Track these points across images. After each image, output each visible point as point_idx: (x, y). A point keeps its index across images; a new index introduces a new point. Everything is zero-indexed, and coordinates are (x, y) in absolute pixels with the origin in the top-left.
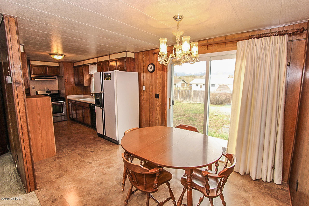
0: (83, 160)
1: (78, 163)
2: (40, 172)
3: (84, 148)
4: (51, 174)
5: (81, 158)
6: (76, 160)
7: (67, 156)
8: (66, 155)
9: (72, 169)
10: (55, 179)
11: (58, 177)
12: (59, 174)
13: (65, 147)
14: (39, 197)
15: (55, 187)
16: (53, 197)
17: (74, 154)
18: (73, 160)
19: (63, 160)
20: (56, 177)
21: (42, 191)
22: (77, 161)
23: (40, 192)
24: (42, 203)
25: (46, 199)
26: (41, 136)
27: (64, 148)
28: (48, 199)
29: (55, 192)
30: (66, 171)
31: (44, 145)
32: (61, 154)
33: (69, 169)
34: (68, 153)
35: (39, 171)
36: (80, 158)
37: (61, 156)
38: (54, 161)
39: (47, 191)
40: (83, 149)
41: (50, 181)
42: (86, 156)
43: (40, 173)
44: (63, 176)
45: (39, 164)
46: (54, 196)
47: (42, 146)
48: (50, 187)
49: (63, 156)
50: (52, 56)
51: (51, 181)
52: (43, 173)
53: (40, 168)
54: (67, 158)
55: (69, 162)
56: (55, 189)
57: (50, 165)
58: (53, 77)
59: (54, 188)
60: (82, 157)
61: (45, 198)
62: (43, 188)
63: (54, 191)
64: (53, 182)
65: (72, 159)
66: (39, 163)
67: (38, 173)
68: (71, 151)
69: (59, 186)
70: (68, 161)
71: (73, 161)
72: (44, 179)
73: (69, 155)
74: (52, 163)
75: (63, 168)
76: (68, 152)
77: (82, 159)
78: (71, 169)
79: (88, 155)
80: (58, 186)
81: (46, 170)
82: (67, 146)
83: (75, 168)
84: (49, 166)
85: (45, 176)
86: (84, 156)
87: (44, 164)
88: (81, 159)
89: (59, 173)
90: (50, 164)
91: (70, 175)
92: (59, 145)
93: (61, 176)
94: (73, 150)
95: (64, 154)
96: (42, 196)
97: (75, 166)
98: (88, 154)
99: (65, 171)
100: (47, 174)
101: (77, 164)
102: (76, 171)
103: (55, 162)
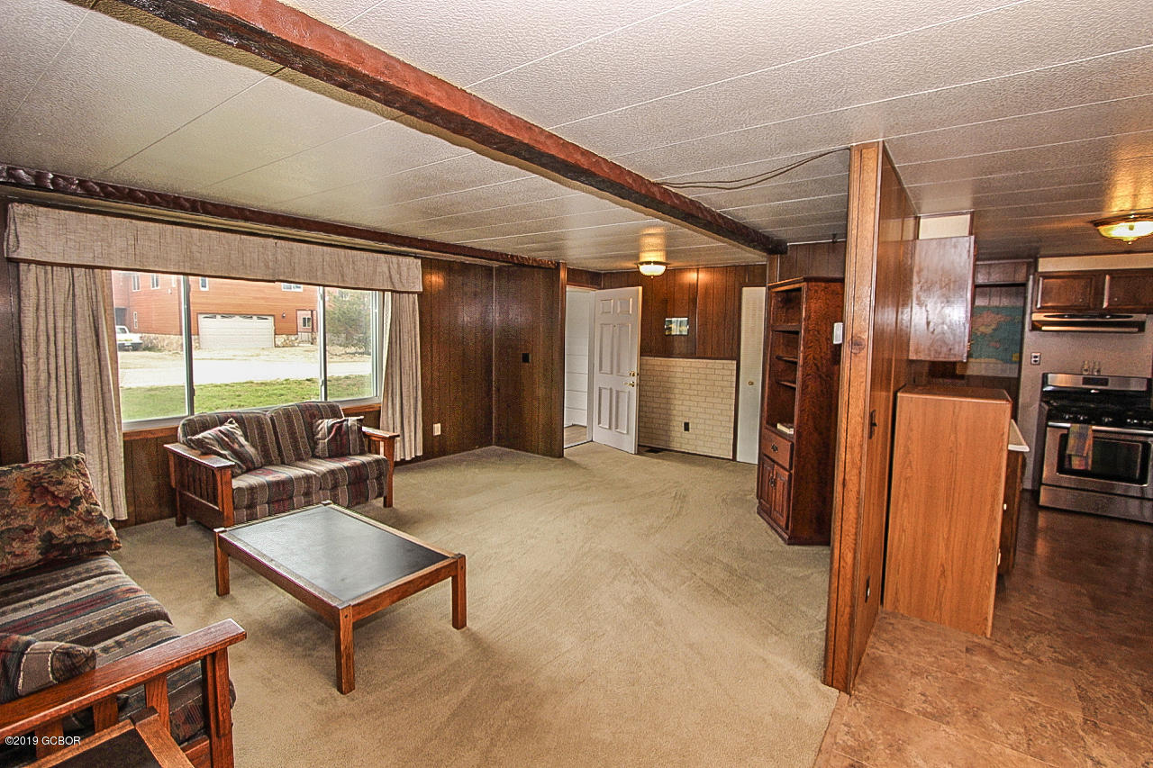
0: (1081, 733)
1: (1045, 727)
2: (899, 653)
3: (1138, 692)
4: (918, 684)
5: (1080, 720)
6: (1049, 712)
7: (1021, 668)
8: (1025, 662)
9: (1001, 730)
10: (918, 711)
11: (931, 714)
12: (940, 704)
13: (1046, 629)
14: (835, 719)
15: (893, 735)
16: (864, 757)
17: (1059, 682)
18: (1034, 699)
19: (996, 668)
20: (924, 705)
21: (855, 709)
22: (1047, 715)
23: (849, 709)
24: (828, 739)
25: (844, 741)
26: (946, 537)
27: (1040, 631)
28: (848, 746)
29: (882, 747)
30: (973, 715)
31: (948, 573)
32: (1009, 646)
33: (987, 717)
34: (1040, 661)
35: (896, 647)
36: (1077, 715)
37: (1002, 653)
38: (964, 649)
39: (865, 723)
40: (1125, 690)
41: (898, 701)
42: (1115, 733)
43: (895, 655)
44: (948, 723)
45: (915, 628)
46: (868, 754)
47: (943, 572)
48: (882, 718)
49: (1009, 656)
50: (1102, 229)
51: (902, 706)
52: (903, 662)
53: (906, 642)
54: (1017, 674)
55: (1012, 694)
56: (889, 737)
57: (940, 653)
58: (1131, 317)
59: (889, 734)
60: (1085, 721)
61: (846, 738)
62: (866, 706)
63: (882, 743)
64: (903, 714)
65: (1035, 693)
66: (917, 627)
67: (892, 651)
68: (1059, 661)
69: (908, 741)
70: (1011, 689)
71: (1031, 705)
72: (888, 681)
73: (1037, 672)
74: (953, 651)
75: (971, 695)
76: (1042, 658)
77: (1077, 728)
78: (998, 727)
79: (1133, 734)
80: (904, 742)
81: (917, 658)
82: (1059, 632)
83: (1013, 737)
84: (935, 657)
85: (898, 676)
86: (1102, 725)
87: (927, 638)
88: (1073, 722)
89: (945, 701)
90: (945, 652)
91: (973, 742)
92: (1031, 608)
93: (940, 716)
94: (1072, 662)
95: (1021, 652)
96: (845, 725)
97: (1022, 730)
98: (1138, 731)
99: (967, 712)
100: (908, 673)
101: (1035, 728)
102: (1008, 751)
103: (963, 655)
